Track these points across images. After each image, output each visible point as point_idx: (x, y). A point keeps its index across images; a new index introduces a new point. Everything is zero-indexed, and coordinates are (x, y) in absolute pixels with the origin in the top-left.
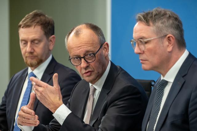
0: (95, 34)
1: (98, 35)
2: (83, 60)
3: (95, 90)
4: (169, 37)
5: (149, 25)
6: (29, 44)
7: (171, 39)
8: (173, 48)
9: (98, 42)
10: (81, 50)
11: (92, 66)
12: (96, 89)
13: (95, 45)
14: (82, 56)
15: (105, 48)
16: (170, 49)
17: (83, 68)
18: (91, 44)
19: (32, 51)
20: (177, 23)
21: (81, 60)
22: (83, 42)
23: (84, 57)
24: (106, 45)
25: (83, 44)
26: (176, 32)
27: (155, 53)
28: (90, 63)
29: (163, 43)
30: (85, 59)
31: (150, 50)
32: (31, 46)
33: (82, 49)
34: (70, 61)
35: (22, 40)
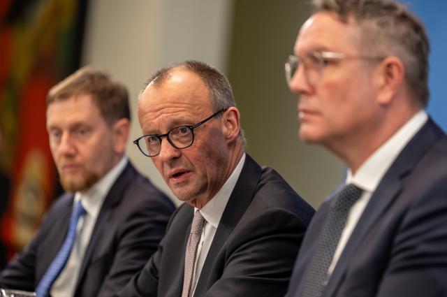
0: (202, 83)
1: (211, 87)
2: (165, 141)
3: (204, 222)
4: (389, 66)
5: (344, 21)
6: (65, 136)
7: (395, 71)
8: (394, 97)
9: (209, 103)
10: (161, 117)
11: (188, 159)
12: (207, 222)
13: (198, 109)
14: (164, 132)
15: (228, 121)
16: (385, 96)
17: (166, 162)
18: (188, 106)
19: (72, 151)
20: (417, 37)
21: (161, 141)
22: (168, 100)
23: (167, 135)
24: (233, 112)
25: (167, 102)
26: (411, 59)
27: (344, 98)
28: (183, 151)
29: (370, 76)
30: (169, 140)
31: (332, 87)
32: (69, 142)
33: (164, 115)
34: (138, 144)
35: (54, 128)
